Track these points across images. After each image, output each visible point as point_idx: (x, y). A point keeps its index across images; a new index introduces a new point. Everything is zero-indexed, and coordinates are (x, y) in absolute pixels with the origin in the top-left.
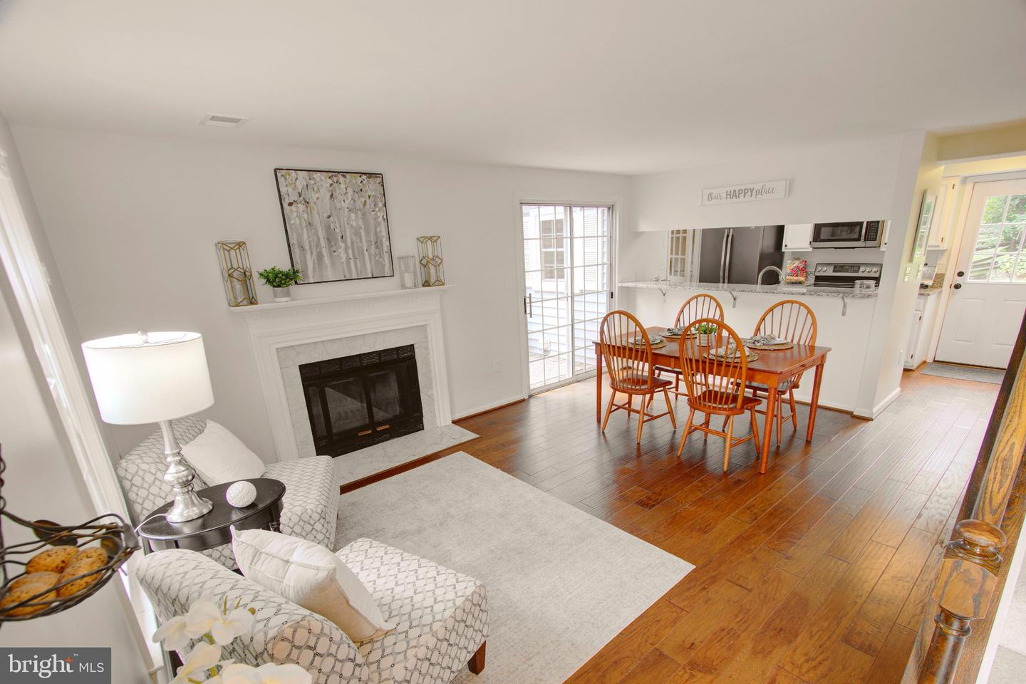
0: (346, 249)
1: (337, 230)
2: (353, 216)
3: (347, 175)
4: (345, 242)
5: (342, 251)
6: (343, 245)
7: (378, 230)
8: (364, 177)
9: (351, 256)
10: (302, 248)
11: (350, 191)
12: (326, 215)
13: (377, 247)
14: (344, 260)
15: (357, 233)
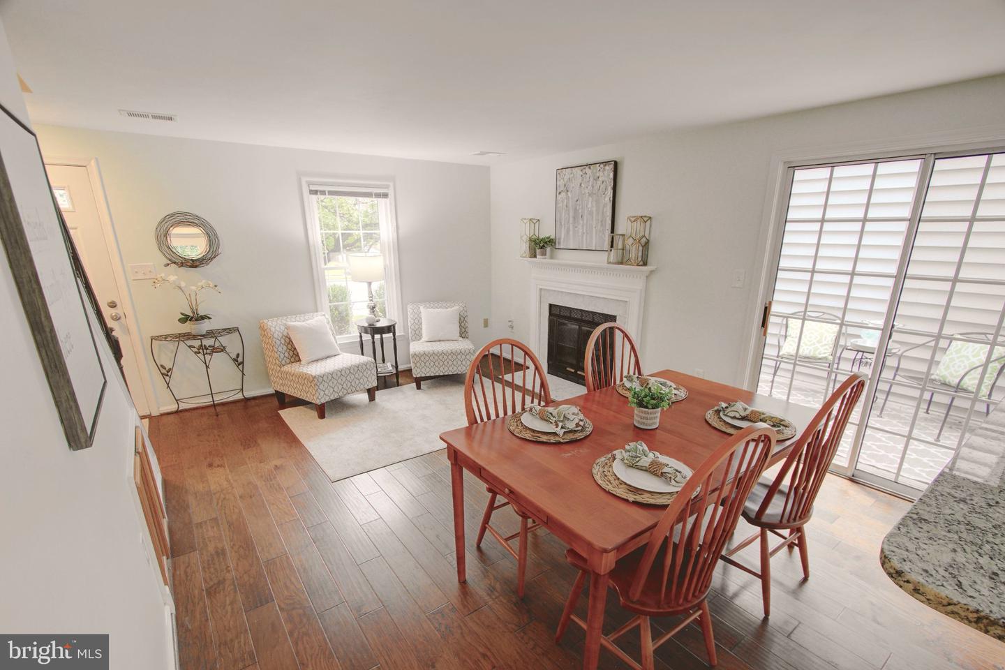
0: (583, 226)
1: (580, 211)
2: (590, 198)
3: (592, 167)
4: (583, 220)
5: (580, 227)
6: (581, 222)
7: (605, 210)
8: (602, 166)
9: (585, 231)
10: (561, 223)
11: (591, 179)
12: (576, 199)
13: (602, 225)
14: (580, 234)
15: (591, 213)
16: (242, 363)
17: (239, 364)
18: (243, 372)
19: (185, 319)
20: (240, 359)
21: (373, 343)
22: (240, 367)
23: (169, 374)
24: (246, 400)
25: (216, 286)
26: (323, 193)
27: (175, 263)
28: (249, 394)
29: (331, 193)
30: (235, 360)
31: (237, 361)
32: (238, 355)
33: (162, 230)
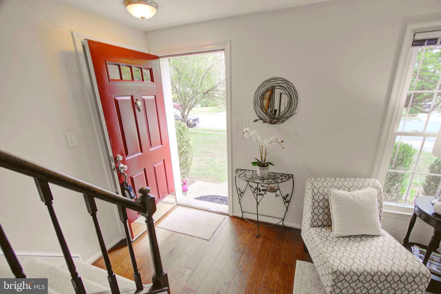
16: (289, 202)
17: (286, 202)
18: (287, 208)
19: (257, 164)
20: (288, 199)
22: (287, 204)
23: (242, 195)
24: (284, 228)
25: (282, 142)
27: (262, 119)
28: (287, 224)
30: (284, 198)
31: (285, 199)
32: (287, 195)
33: (259, 94)
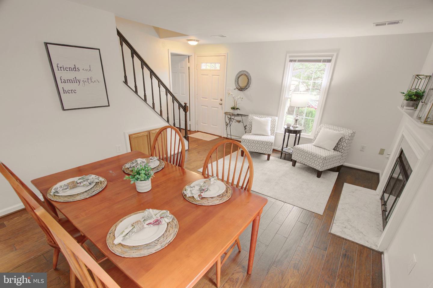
19: (233, 108)
21: (285, 136)
23: (227, 125)
26: (295, 61)
27: (237, 89)
29: (299, 61)
30: (245, 127)
